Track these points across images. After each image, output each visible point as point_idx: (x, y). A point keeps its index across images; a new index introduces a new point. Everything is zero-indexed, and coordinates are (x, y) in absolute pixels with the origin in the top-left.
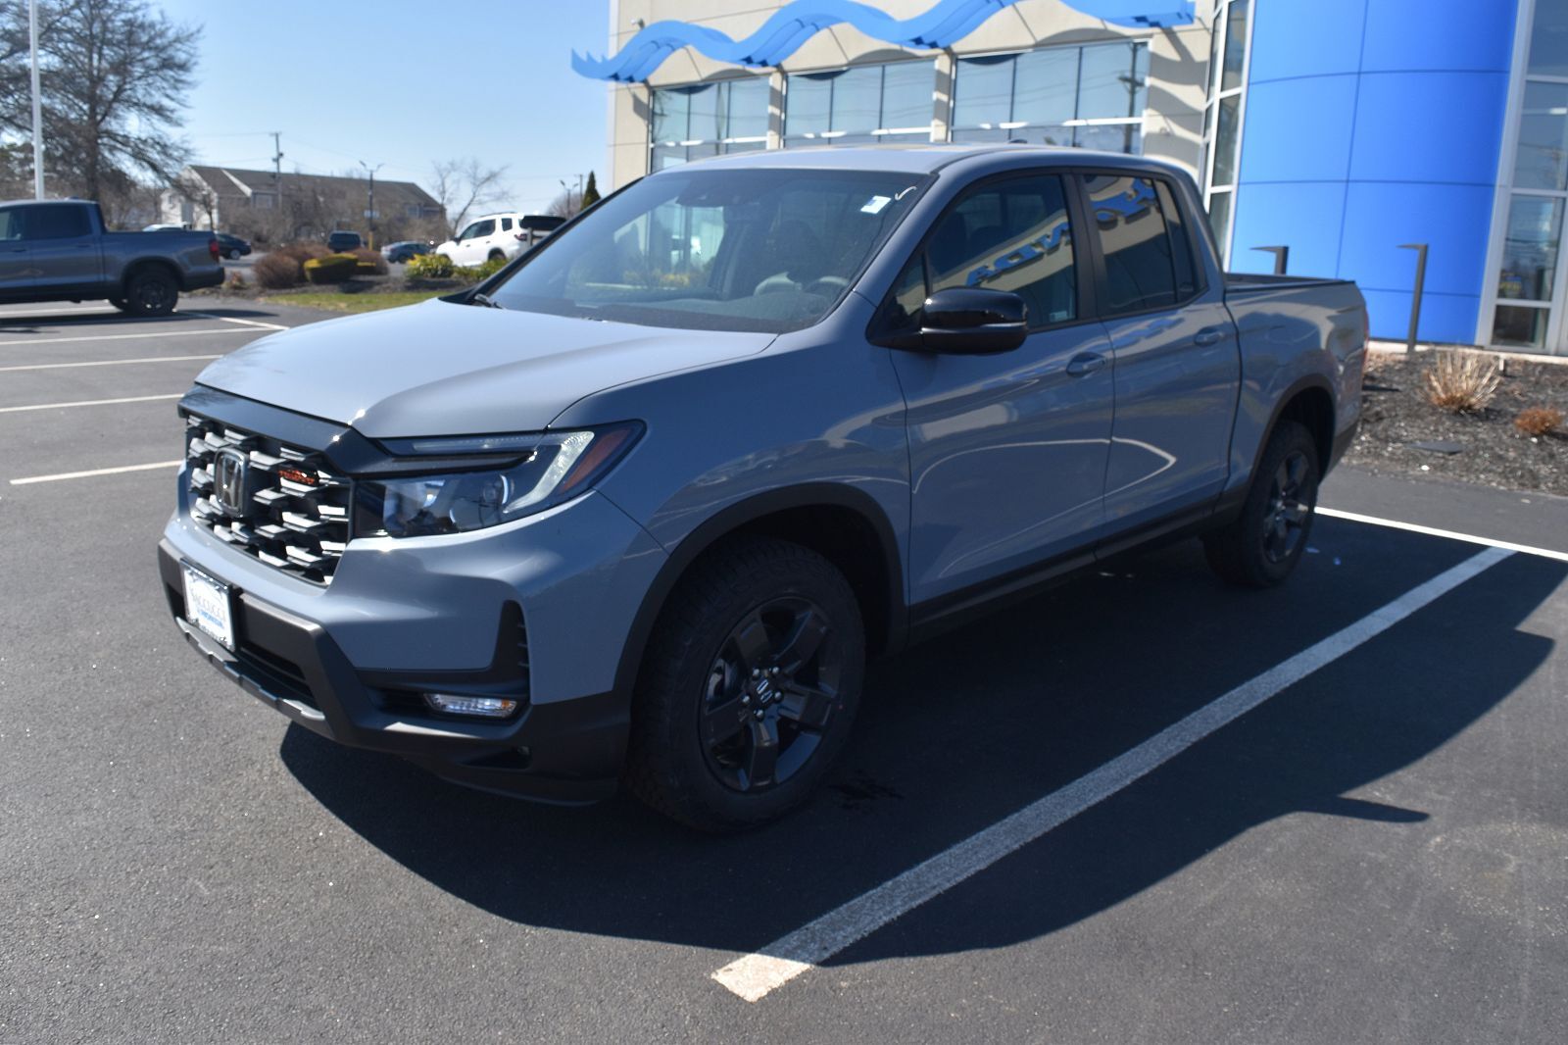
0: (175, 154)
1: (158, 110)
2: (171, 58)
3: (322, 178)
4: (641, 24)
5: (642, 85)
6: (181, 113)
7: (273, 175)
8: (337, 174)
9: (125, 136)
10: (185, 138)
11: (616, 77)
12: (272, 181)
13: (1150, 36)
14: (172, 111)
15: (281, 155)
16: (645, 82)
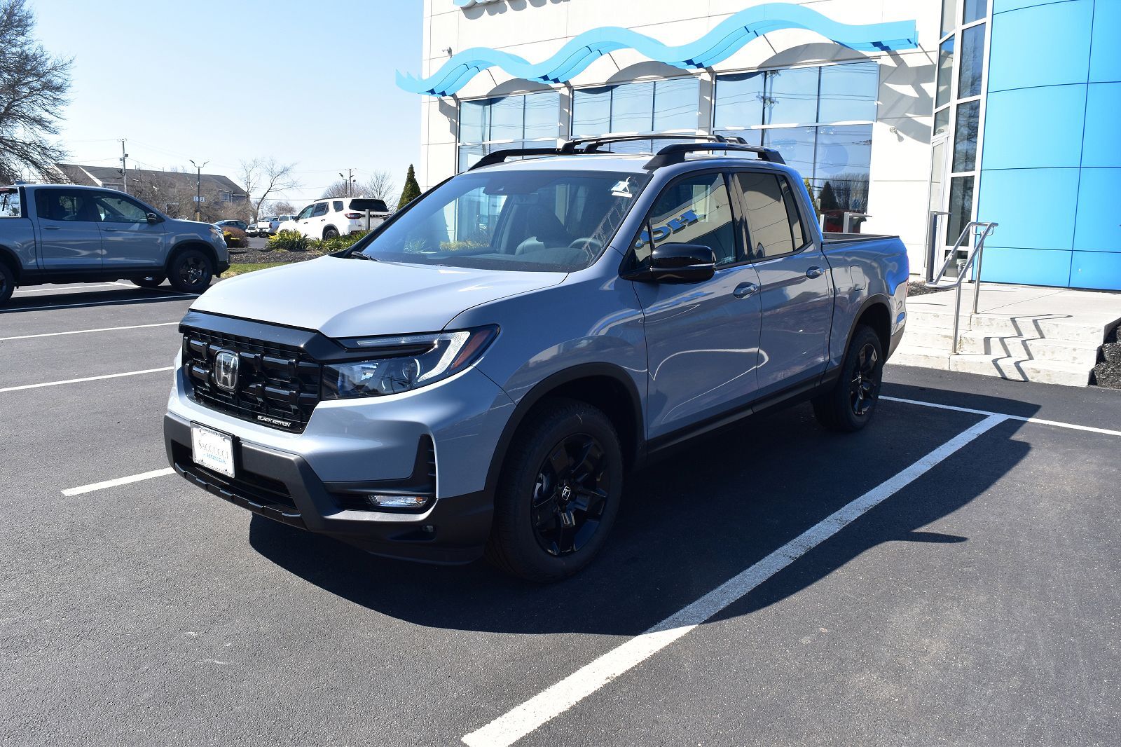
0: (53, 155)
1: (39, 121)
2: (50, 81)
3: (156, 173)
4: (450, 51)
5: (452, 98)
6: (57, 123)
7: (121, 171)
8: (168, 170)
9: (13, 141)
10: (60, 143)
11: (432, 92)
12: (120, 175)
13: (879, 57)
14: (50, 122)
15: (127, 155)
16: (454, 96)
